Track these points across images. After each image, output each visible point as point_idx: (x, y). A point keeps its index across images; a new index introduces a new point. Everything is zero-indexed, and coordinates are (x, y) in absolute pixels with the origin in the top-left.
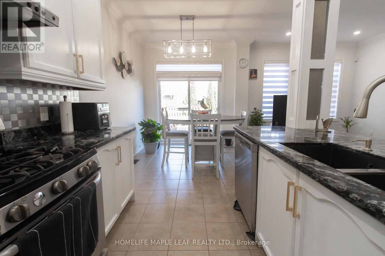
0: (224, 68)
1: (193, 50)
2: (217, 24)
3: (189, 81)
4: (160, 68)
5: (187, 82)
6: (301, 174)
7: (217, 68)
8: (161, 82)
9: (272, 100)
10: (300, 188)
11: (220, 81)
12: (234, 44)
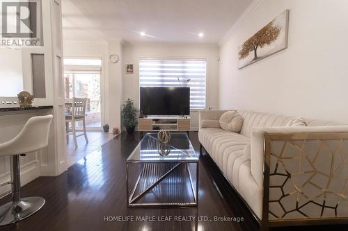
0: (103, 62)
7: (98, 62)
11: (101, 74)
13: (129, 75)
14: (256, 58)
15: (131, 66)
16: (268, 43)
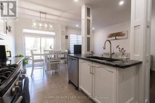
0: (56, 34)
1: (46, 26)
2: (55, 18)
3: (41, 38)
4: (25, 31)
5: (40, 38)
6: (93, 63)
7: (53, 34)
8: (26, 37)
9: (73, 46)
10: (93, 66)
11: (54, 39)
12: (59, 26)
13: (67, 40)
14: (116, 39)
15: (67, 36)
16: (121, 36)
